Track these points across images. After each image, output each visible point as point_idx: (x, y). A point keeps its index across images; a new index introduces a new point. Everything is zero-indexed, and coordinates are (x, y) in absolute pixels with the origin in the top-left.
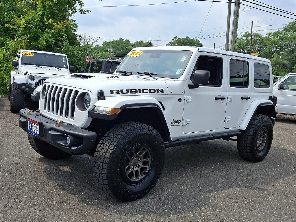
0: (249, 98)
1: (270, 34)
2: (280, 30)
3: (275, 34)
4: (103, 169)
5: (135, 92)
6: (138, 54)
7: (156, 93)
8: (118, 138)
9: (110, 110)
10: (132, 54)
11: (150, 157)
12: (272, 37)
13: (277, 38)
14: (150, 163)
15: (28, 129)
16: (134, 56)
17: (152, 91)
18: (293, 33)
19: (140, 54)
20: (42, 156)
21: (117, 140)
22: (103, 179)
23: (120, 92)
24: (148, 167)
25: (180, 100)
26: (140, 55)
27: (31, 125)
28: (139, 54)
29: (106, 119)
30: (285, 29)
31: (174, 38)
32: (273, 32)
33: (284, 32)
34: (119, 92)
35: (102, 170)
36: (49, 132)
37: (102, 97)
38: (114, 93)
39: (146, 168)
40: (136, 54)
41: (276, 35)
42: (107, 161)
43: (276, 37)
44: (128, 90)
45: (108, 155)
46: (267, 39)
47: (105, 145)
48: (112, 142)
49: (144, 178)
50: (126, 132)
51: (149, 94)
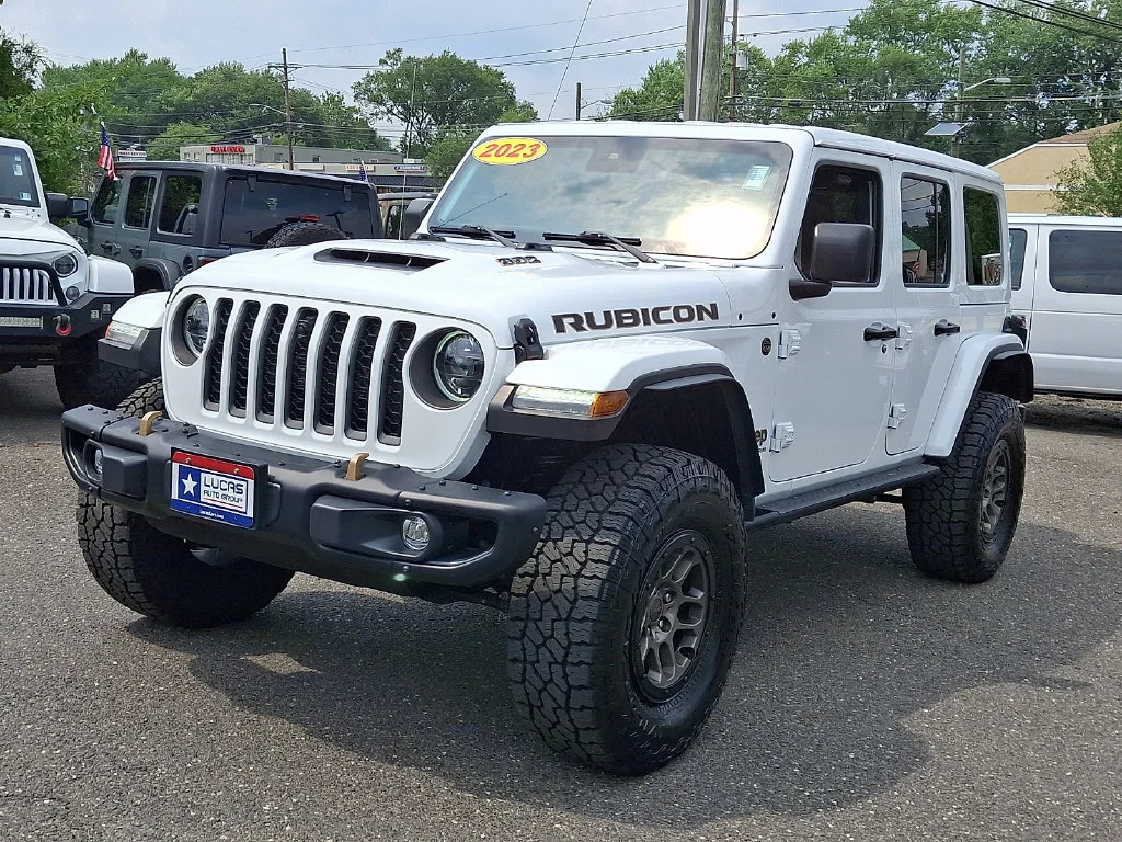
0: (957, 329)
1: (794, 48)
2: (838, 32)
3: (818, 50)
4: (570, 643)
5: (631, 321)
6: (521, 153)
7: (696, 322)
8: (617, 514)
9: (591, 400)
10: (493, 153)
11: (705, 585)
12: (806, 60)
13: (823, 66)
14: (703, 611)
15: (175, 496)
16: (505, 160)
17: (684, 314)
18: (889, 41)
19: (534, 152)
20: (137, 616)
21: (618, 523)
22: (570, 687)
23: (585, 325)
24: (697, 624)
25: (766, 346)
26: (535, 157)
27: (196, 478)
28: (527, 150)
29: (580, 437)
30: (856, 28)
31: (389, 55)
32: (808, 38)
33: (851, 40)
34: (583, 322)
35: (567, 649)
36: (316, 504)
37: (532, 348)
38: (568, 328)
39: (690, 632)
40: (513, 155)
41: (821, 51)
42: (590, 610)
43: (822, 60)
44: (609, 312)
45: (590, 587)
46: (785, 68)
47: (565, 545)
48: (596, 532)
49: (689, 672)
50: (644, 490)
51: (676, 325)
